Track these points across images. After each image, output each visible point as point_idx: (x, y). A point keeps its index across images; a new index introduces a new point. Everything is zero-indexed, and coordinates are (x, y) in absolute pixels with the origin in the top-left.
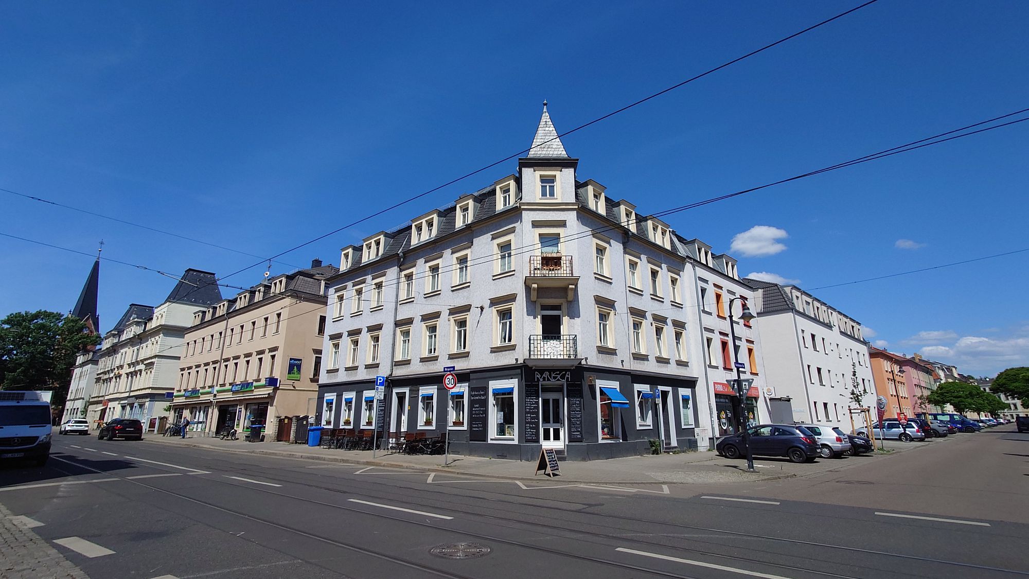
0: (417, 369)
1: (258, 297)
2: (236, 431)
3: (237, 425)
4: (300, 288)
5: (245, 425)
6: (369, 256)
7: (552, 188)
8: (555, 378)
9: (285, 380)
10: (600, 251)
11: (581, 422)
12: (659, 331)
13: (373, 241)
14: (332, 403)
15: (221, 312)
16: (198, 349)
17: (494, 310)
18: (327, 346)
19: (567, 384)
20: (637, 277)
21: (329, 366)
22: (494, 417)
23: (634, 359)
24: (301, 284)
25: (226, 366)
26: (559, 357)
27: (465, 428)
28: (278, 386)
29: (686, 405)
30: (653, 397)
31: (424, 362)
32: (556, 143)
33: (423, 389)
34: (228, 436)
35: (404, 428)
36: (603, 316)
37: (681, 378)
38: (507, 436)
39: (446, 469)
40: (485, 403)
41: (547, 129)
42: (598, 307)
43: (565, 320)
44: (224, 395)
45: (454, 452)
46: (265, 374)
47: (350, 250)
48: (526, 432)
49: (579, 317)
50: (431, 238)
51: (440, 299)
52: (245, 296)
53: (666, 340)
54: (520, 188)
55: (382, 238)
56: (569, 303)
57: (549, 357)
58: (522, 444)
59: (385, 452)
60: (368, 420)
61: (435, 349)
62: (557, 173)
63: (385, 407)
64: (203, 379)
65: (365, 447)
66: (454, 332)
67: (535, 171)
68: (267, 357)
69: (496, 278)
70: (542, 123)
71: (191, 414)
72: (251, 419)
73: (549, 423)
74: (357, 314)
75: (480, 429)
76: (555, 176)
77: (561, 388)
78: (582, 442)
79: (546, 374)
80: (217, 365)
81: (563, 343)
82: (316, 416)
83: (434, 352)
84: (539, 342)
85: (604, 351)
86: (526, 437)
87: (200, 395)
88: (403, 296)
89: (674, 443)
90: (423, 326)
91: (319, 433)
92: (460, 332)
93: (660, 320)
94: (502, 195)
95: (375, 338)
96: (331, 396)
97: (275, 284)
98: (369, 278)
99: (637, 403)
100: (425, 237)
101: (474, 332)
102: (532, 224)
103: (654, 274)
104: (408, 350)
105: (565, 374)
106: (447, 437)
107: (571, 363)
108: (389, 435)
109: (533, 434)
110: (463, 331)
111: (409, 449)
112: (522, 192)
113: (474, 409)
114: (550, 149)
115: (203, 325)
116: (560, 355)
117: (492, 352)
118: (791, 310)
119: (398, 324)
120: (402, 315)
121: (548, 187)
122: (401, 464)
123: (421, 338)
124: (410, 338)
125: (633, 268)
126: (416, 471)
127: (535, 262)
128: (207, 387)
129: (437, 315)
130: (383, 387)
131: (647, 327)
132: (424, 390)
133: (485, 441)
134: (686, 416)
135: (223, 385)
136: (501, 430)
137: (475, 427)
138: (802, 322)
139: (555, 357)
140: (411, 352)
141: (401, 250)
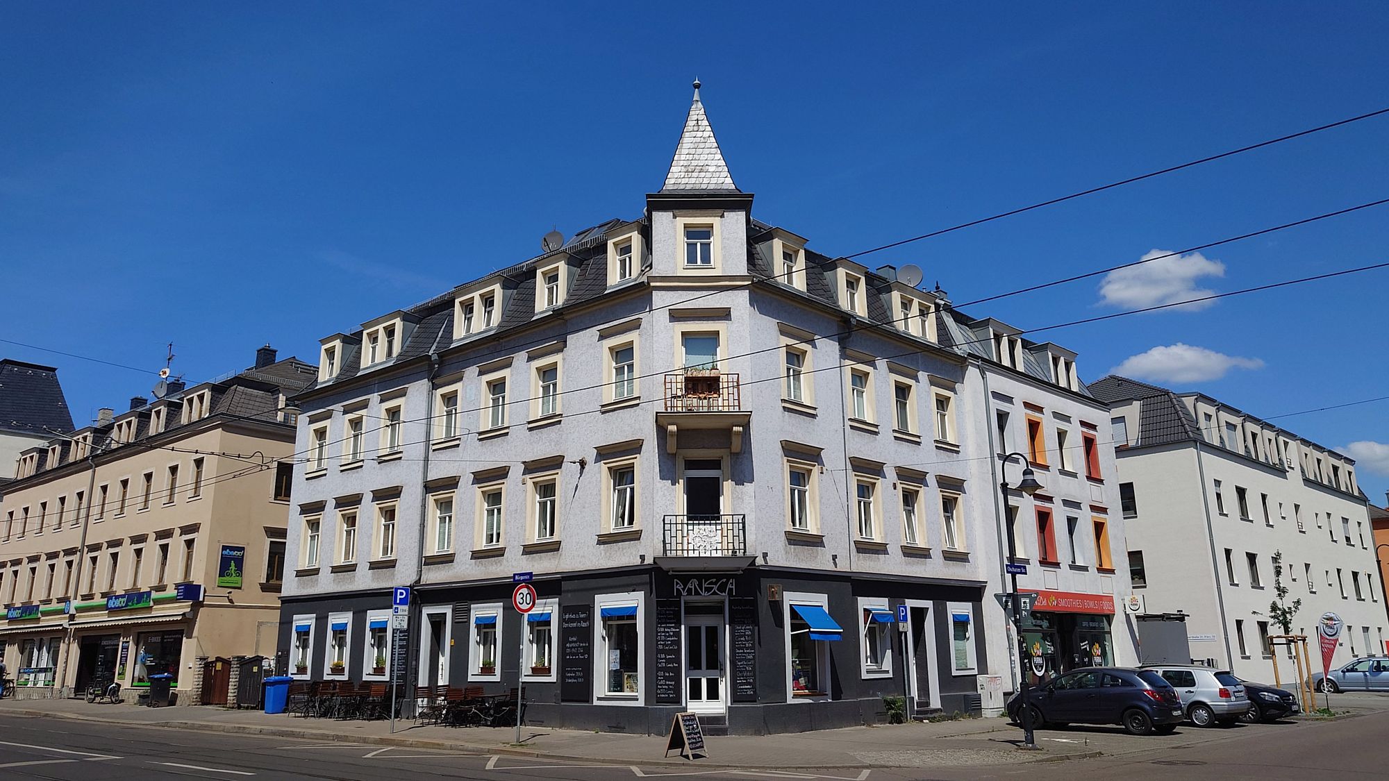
0: (465, 571)
1: (156, 426)
2: (119, 686)
3: (119, 674)
4: (239, 409)
5: (136, 674)
6: (373, 356)
7: (706, 248)
8: (708, 590)
9: (213, 589)
10: (795, 357)
11: (754, 668)
12: (909, 499)
13: (380, 327)
14: (307, 633)
15: (78, 452)
16: (34, 523)
17: (603, 467)
18: (296, 526)
19: (729, 599)
20: (868, 399)
21: (300, 564)
22: (604, 658)
23: (858, 552)
24: (244, 402)
25: (94, 560)
26: (714, 554)
27: (553, 678)
28: (201, 599)
29: (961, 633)
30: (897, 619)
31: (479, 558)
32: (714, 163)
33: (478, 608)
34: (104, 694)
35: (443, 680)
36: (801, 475)
37: (952, 583)
38: (627, 693)
39: (519, 749)
40: (587, 635)
41: (699, 134)
42: (788, 461)
43: (728, 486)
44: (91, 616)
45: (534, 722)
46: (174, 575)
47: (337, 344)
48: (657, 685)
49: (752, 481)
50: (490, 330)
51: (507, 443)
52: (129, 423)
53: (924, 515)
54: (650, 247)
55: (398, 324)
56: (736, 456)
57: (696, 554)
58: (650, 707)
59: (411, 723)
60: (377, 665)
61: (498, 535)
62: (715, 221)
63: (408, 641)
64: (45, 585)
65: (372, 715)
66: (533, 504)
67: (675, 217)
68: (177, 544)
69: (607, 409)
70: (691, 123)
71: (22, 654)
72: (148, 663)
73: (701, 669)
74: (353, 467)
75: (580, 680)
76: (711, 226)
77: (721, 606)
78: (756, 702)
79: (692, 585)
80: (75, 558)
81: (722, 529)
82: (278, 656)
83: (498, 541)
84: (679, 527)
85: (798, 539)
86: (657, 694)
87: (40, 615)
88: (439, 433)
89: (935, 702)
90: (477, 491)
91: (285, 687)
92: (543, 506)
93: (912, 478)
94: (618, 257)
95: (386, 511)
96: (305, 620)
97: (190, 401)
98: (374, 398)
99: (863, 631)
100: (479, 325)
101: (569, 506)
102: (670, 314)
103: (902, 392)
104: (449, 535)
105: (727, 583)
106: (520, 695)
107: (735, 564)
108: (417, 692)
109: (670, 689)
110: (549, 503)
111: (454, 717)
112: (651, 254)
113: (568, 645)
114: (702, 174)
115: (41, 477)
116: (716, 550)
117: (599, 543)
118: (1193, 444)
119: (429, 487)
120: (437, 472)
121: (699, 245)
122: (440, 743)
123: (474, 513)
124: (453, 514)
125: (861, 383)
126: (466, 753)
127: (674, 385)
128: (55, 601)
129: (502, 473)
130: (406, 607)
131: (886, 493)
132: (480, 611)
133: (588, 702)
134: (962, 654)
135: (90, 596)
136: (617, 682)
137: (571, 677)
138: (1216, 466)
139: (708, 554)
140: (455, 540)
141: (434, 347)
